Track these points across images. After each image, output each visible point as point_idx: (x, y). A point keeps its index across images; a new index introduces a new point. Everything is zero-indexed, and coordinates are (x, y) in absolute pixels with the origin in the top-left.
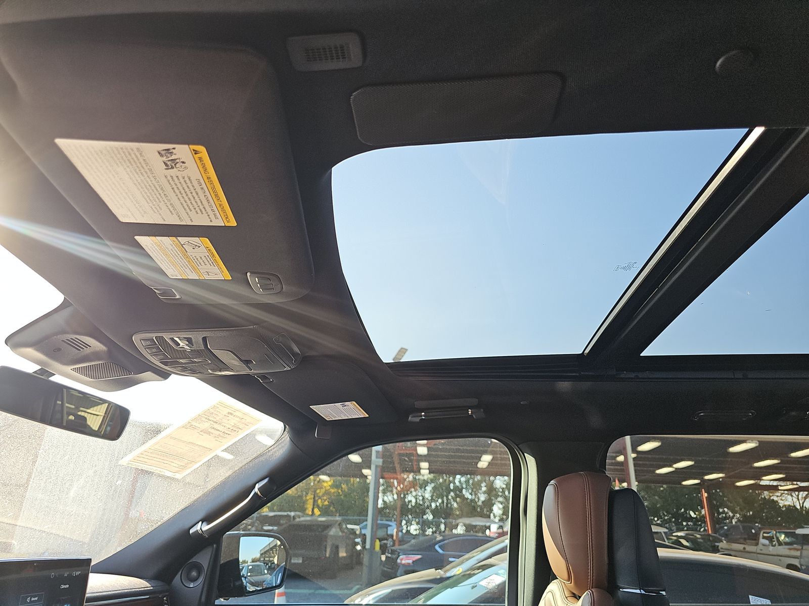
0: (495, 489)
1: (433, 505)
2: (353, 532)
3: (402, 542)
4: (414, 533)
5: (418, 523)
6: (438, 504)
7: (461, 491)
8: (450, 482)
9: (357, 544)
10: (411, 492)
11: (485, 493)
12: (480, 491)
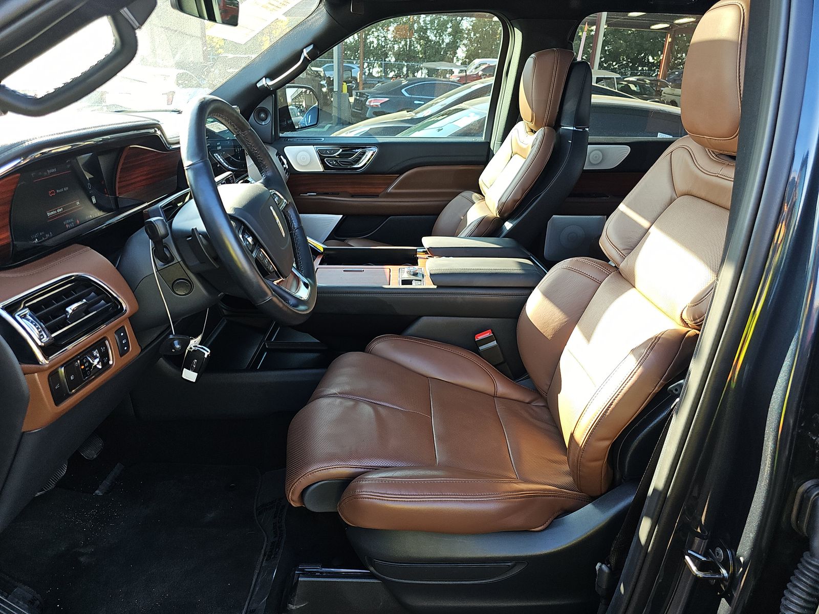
0: (461, 31)
1: (396, 47)
2: (317, 74)
3: (366, 84)
4: (377, 75)
5: (380, 66)
6: (401, 46)
7: (425, 32)
8: (414, 22)
9: (323, 86)
10: (373, 32)
11: (450, 34)
12: (445, 33)
